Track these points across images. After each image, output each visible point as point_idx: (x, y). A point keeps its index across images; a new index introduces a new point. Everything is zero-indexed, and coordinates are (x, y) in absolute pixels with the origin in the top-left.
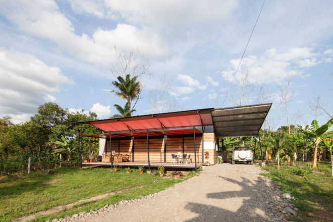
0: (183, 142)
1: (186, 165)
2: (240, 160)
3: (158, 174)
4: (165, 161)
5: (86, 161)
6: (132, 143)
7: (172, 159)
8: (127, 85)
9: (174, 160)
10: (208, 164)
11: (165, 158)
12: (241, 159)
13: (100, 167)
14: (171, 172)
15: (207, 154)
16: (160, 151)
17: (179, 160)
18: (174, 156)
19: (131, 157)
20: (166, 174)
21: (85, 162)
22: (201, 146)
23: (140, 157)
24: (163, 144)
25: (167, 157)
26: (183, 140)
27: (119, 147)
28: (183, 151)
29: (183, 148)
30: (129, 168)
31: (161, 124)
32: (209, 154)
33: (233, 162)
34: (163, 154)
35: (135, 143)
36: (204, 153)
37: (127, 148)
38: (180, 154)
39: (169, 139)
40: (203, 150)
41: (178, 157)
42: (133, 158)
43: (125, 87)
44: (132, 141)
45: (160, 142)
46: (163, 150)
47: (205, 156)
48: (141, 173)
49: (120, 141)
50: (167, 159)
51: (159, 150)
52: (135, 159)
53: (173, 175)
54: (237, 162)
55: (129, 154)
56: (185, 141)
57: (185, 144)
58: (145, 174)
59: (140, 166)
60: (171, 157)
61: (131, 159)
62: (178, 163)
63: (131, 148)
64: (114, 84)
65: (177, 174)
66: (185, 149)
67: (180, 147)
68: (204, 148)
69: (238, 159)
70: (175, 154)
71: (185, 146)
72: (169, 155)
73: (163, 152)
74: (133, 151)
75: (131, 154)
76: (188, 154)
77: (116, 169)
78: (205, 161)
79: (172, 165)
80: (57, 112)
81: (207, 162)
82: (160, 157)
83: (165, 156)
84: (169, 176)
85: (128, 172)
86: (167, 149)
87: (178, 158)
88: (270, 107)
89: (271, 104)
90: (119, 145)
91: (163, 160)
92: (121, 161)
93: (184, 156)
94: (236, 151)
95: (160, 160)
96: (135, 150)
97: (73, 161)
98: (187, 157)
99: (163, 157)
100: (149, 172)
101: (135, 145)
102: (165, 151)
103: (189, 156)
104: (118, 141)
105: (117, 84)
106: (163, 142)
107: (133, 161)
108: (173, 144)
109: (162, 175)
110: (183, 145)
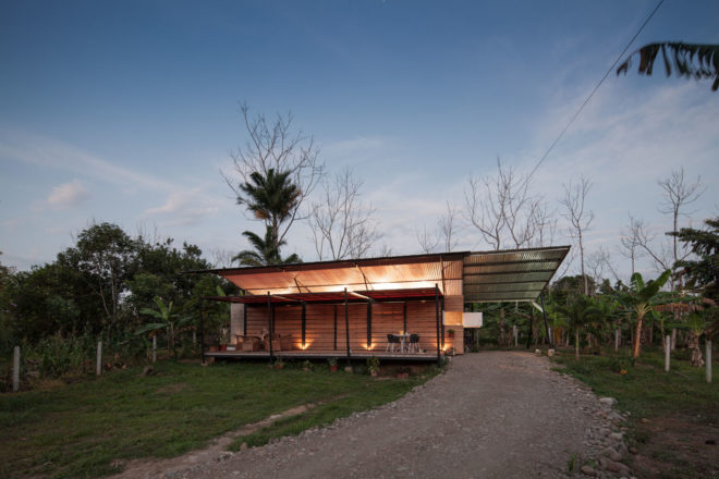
0: (405, 313)
3: (367, 372)
5: (213, 350)
6: (301, 314)
7: (389, 344)
8: (272, 192)
9: (393, 346)
10: (454, 354)
11: (369, 342)
14: (390, 368)
15: (451, 333)
18: (392, 339)
19: (301, 340)
21: (211, 352)
22: (440, 319)
23: (317, 340)
24: (366, 316)
25: (373, 340)
26: (405, 307)
27: (273, 320)
28: (405, 328)
29: (405, 322)
30: (307, 362)
32: (455, 333)
35: (307, 313)
36: (446, 333)
37: (291, 322)
39: (376, 305)
40: (443, 326)
42: (304, 342)
43: (267, 195)
44: (301, 308)
45: (357, 312)
46: (364, 326)
48: (335, 370)
49: (277, 309)
51: (357, 327)
53: (397, 373)
56: (407, 310)
57: (407, 315)
59: (332, 358)
61: (300, 344)
62: (400, 350)
63: (299, 321)
64: (244, 189)
65: (402, 372)
68: (445, 324)
70: (395, 335)
71: (409, 320)
72: (377, 336)
74: (303, 328)
75: (300, 335)
77: (282, 364)
80: (119, 244)
81: (452, 349)
82: (358, 340)
83: (369, 338)
84: (387, 375)
86: (373, 325)
87: (399, 343)
88: (568, 251)
89: (569, 247)
90: (274, 316)
96: (306, 327)
99: (365, 340)
100: (348, 369)
101: (307, 318)
102: (369, 329)
104: (271, 309)
105: (249, 189)
108: (386, 316)
109: (376, 374)
110: (405, 318)
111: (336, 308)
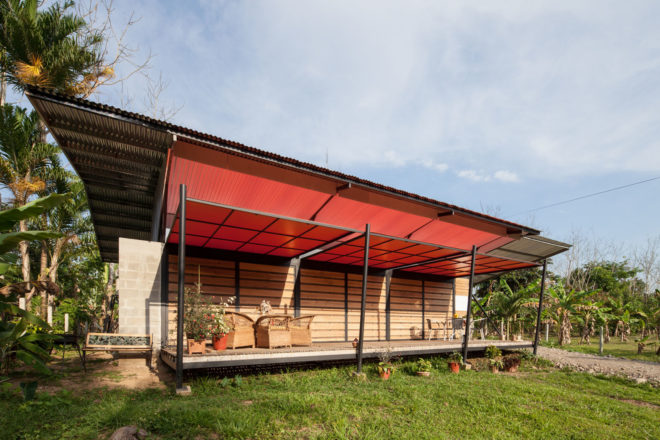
0: (423, 293)
4: (388, 338)
6: (291, 280)
11: (388, 329)
16: (376, 310)
22: (451, 303)
24: (383, 293)
25: (392, 326)
26: (423, 287)
29: (423, 305)
34: (383, 319)
35: (303, 279)
39: (396, 280)
40: (454, 312)
45: (376, 286)
46: (382, 306)
48: (457, 370)
50: (392, 333)
51: (374, 306)
56: (426, 290)
57: (426, 296)
66: (427, 307)
67: (417, 302)
68: (456, 309)
71: (426, 302)
72: (397, 323)
73: (384, 312)
74: (296, 306)
82: (376, 327)
83: (388, 324)
86: (392, 306)
90: (237, 280)
91: (383, 333)
95: (376, 333)
99: (383, 327)
100: (468, 366)
102: (388, 311)
104: (233, 266)
106: (384, 286)
108: (403, 295)
110: (423, 299)
111: (346, 276)
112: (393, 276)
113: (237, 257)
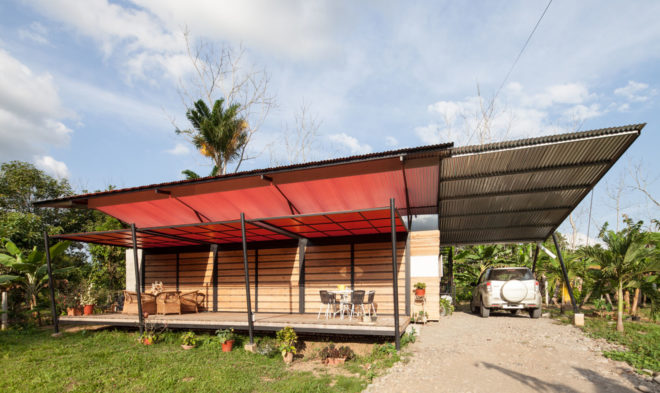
0: (352, 258)
1: (367, 326)
2: (505, 307)
3: (276, 353)
4: (302, 310)
5: (71, 312)
6: (211, 261)
7: (322, 305)
9: (328, 308)
10: (425, 320)
11: (302, 302)
12: (509, 303)
13: (112, 327)
14: (319, 346)
15: (420, 288)
16: (289, 282)
17: (342, 308)
18: (327, 298)
19: (211, 298)
20: (302, 352)
21: (70, 316)
22: (402, 267)
23: (233, 298)
24: (297, 264)
25: (307, 298)
26: (352, 251)
27: (178, 271)
28: (353, 281)
29: (353, 273)
30: (189, 334)
31: (290, 204)
32: (427, 289)
33: (486, 312)
34: (296, 292)
35: (220, 260)
36: (413, 288)
37: (199, 274)
38: (343, 290)
39: (312, 248)
40: (408, 279)
41: (338, 297)
42: (215, 301)
44: (211, 254)
45: (287, 258)
46: (295, 278)
47: (413, 297)
48: (227, 349)
49: (181, 256)
50: (307, 305)
51: (286, 279)
52: (219, 305)
53: (327, 355)
54: (495, 312)
55: (203, 291)
56: (356, 254)
57: (356, 261)
58: (237, 350)
59: (224, 328)
60: (319, 298)
61: (210, 305)
62: (338, 314)
63: (209, 273)
65: (336, 355)
66: (358, 276)
67: (344, 270)
68: (413, 274)
69: (500, 302)
70: (331, 291)
71: (357, 269)
72: (313, 293)
73: (297, 284)
74: (215, 282)
75: (211, 291)
76: (368, 291)
77: (150, 338)
78: (415, 308)
79: (321, 327)
80: (38, 187)
81: (421, 313)
82: (287, 299)
83: (302, 296)
84: (313, 358)
85: (185, 347)
86: (307, 277)
87: (338, 302)
89: (639, 128)
90: (178, 265)
91: (296, 307)
92: (177, 309)
93: (357, 298)
94: (494, 283)
95: (287, 306)
96: (219, 280)
97: (43, 312)
98: (366, 299)
99: (296, 299)
100: (249, 346)
101: (219, 267)
102: (302, 282)
103: (371, 297)
104: (175, 256)
106: (297, 257)
107: (215, 309)
108: (323, 263)
109: (290, 357)
110: (352, 266)
111: (257, 253)
112: (308, 245)
113: (177, 250)
